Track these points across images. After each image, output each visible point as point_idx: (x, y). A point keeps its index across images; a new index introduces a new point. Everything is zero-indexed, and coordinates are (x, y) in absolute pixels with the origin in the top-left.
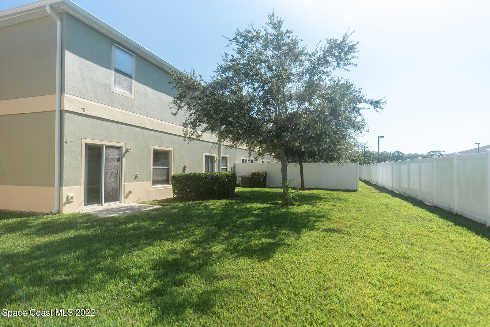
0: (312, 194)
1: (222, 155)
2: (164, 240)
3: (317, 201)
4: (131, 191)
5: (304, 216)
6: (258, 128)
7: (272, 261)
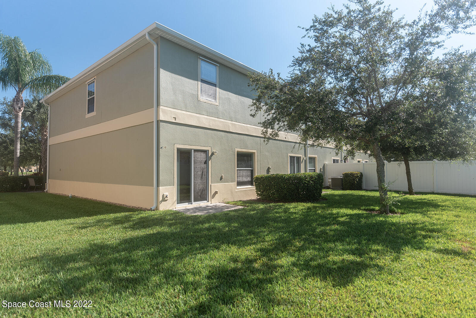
0: (425, 199)
1: (309, 155)
2: (232, 244)
3: (431, 209)
4: (217, 191)
5: (409, 228)
6: (343, 122)
7: (352, 288)
